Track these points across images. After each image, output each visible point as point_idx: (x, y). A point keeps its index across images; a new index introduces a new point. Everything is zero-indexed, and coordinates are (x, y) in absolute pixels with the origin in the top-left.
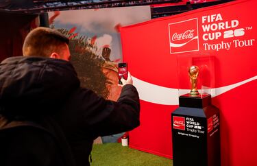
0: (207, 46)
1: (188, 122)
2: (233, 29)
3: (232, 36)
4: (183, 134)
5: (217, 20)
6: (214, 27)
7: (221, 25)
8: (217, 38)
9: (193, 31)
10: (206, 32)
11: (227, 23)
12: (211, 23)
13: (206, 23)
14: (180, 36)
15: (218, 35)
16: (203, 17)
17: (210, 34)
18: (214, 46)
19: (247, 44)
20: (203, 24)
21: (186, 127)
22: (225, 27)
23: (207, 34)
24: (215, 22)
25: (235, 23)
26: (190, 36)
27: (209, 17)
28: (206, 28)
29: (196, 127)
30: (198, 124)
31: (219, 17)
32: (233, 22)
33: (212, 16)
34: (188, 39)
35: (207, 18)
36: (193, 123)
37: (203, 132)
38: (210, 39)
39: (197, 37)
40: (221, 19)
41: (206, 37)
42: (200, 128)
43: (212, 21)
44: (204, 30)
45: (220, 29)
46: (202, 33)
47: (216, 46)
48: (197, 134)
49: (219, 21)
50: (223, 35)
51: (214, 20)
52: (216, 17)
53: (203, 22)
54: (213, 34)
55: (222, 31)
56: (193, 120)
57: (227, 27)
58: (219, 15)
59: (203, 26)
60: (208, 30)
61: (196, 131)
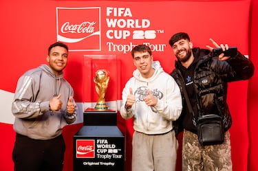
0: (112, 47)
1: (99, 146)
2: (144, 30)
3: (143, 38)
4: (91, 164)
5: (125, 15)
6: (122, 23)
7: (130, 23)
8: (124, 38)
9: (93, 23)
10: (111, 28)
11: (137, 21)
12: (118, 18)
13: (112, 17)
14: (74, 27)
15: (126, 34)
16: (108, 9)
17: (116, 32)
18: (121, 47)
19: (158, 49)
20: (108, 17)
21: (96, 153)
22: (134, 25)
23: (112, 31)
24: (122, 17)
25: (146, 23)
26: (90, 30)
27: (115, 9)
28: (111, 23)
29: (110, 151)
30: (114, 146)
31: (128, 12)
32: (144, 21)
33: (120, 9)
34: (86, 34)
35: (113, 11)
36: (107, 146)
37: (120, 156)
38: (116, 37)
39: (99, 33)
40: (130, 15)
41: (112, 34)
42: (116, 151)
43: (120, 15)
44: (109, 26)
45: (128, 27)
46: (105, 28)
47: (124, 48)
48: (112, 160)
49: (128, 17)
50: (132, 34)
51: (122, 15)
52: (124, 11)
53: (108, 14)
54: (120, 32)
55: (131, 30)
56: (106, 141)
57: (137, 26)
58: (128, 10)
59: (108, 20)
60: (114, 26)
61: (109, 157)
